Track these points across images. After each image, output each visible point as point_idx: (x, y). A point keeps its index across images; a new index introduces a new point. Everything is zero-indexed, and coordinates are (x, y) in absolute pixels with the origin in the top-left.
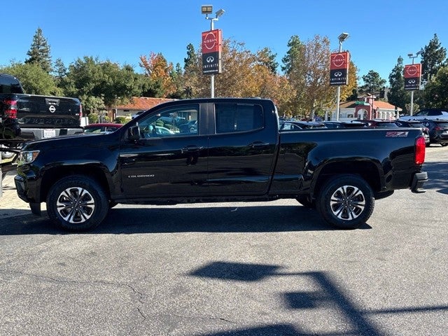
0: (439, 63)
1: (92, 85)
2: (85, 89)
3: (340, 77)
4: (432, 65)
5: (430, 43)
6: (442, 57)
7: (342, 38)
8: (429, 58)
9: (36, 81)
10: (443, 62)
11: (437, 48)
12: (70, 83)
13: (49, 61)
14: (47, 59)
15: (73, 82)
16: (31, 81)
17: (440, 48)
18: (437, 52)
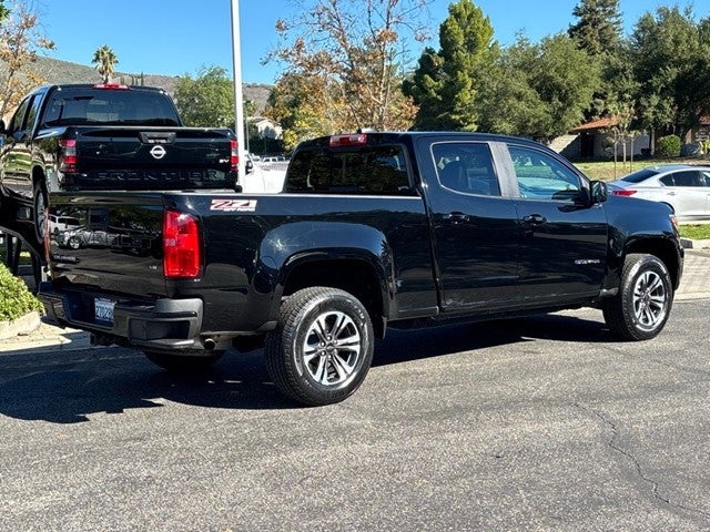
1: (672, 73)
2: (655, 81)
9: (562, 71)
12: (624, 70)
13: (618, 23)
14: (614, 20)
15: (630, 66)
16: (552, 73)
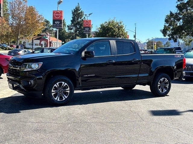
0: (80, 19)
3: (58, 24)
4: (78, 19)
5: (76, 8)
6: (82, 16)
7: (59, 3)
8: (75, 15)
10: (82, 18)
11: (79, 10)
17: (81, 11)
18: (80, 13)
